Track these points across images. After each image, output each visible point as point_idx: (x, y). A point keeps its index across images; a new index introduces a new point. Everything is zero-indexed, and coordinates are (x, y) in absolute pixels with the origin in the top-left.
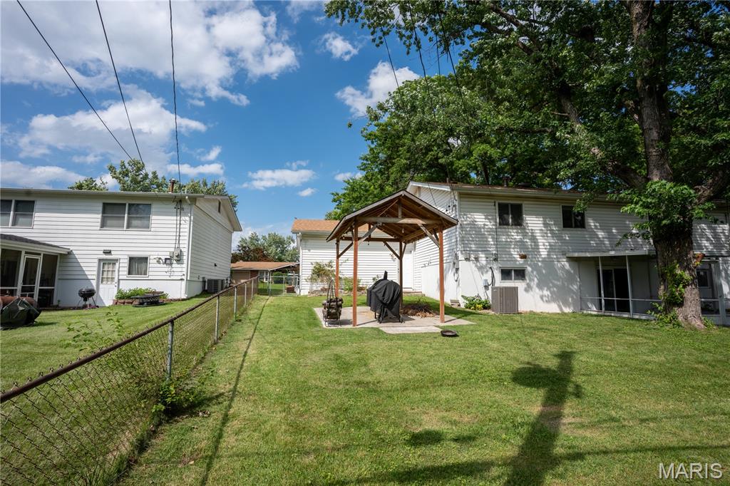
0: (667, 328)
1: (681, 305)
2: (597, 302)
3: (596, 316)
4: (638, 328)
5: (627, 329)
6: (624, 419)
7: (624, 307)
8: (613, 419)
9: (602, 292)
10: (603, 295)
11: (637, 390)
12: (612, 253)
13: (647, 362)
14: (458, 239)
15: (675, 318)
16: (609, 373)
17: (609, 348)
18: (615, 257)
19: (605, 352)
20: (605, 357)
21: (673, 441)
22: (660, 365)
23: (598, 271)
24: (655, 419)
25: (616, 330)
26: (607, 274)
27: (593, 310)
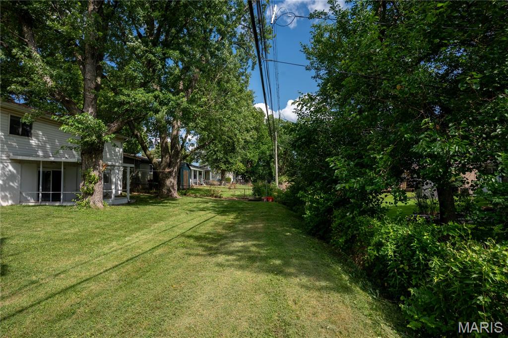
0: (83, 210)
1: (92, 195)
2: (36, 196)
3: (32, 206)
4: (64, 212)
5: (56, 214)
6: (42, 279)
7: (56, 198)
8: (33, 282)
9: (41, 188)
10: (41, 190)
11: (56, 255)
12: (52, 159)
13: (66, 235)
15: (88, 203)
16: (35, 248)
17: (39, 229)
18: (54, 162)
19: (35, 233)
20: (34, 237)
21: (74, 281)
22: (75, 234)
23: (39, 172)
24: (65, 271)
25: (48, 215)
26: (46, 175)
27: (32, 202)
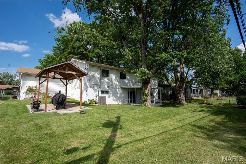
0: (144, 107)
1: (146, 101)
2: (128, 101)
3: (127, 105)
4: (137, 108)
5: (134, 108)
6: (132, 133)
7: (134, 102)
8: (129, 134)
9: (129, 98)
10: (129, 99)
11: (135, 125)
12: (132, 87)
13: (138, 117)
14: (88, 80)
15: (145, 105)
16: (129, 121)
17: (130, 114)
18: (133, 88)
19: (129, 115)
20: (128, 117)
21: (142, 137)
22: (141, 117)
23: (129, 92)
24: (139, 132)
25: (132, 109)
26: (131, 93)
27: (127, 103)
